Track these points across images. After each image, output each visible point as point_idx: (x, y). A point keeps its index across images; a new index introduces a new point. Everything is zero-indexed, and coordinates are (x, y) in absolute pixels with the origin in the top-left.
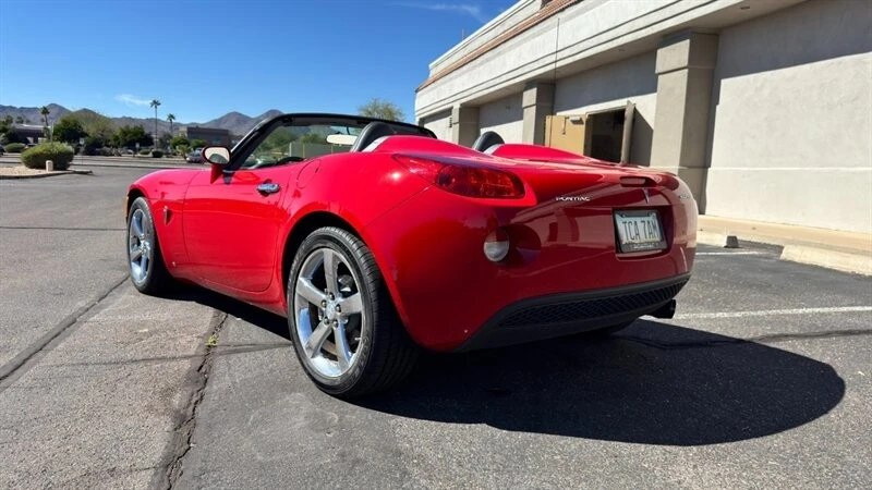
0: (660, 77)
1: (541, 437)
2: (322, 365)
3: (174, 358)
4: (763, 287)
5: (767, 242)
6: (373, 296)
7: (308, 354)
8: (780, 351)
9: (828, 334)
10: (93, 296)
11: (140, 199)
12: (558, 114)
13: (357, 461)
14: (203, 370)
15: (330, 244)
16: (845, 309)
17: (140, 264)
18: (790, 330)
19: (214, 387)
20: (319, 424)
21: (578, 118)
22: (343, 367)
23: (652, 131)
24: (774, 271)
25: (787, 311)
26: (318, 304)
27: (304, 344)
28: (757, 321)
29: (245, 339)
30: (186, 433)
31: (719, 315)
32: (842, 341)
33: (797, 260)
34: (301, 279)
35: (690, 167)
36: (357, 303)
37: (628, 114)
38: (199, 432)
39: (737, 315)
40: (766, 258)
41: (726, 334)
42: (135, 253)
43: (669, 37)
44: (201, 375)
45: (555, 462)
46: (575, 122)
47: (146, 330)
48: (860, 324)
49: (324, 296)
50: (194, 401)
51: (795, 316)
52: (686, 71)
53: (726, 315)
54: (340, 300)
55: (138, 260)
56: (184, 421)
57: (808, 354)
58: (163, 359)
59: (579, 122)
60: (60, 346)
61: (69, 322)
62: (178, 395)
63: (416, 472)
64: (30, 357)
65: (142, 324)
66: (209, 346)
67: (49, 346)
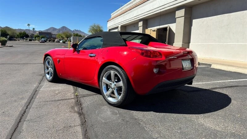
0: (177, 19)
1: (168, 114)
2: (110, 99)
3: (69, 99)
4: (208, 75)
5: (207, 63)
6: (126, 82)
7: (107, 97)
8: (216, 92)
9: (226, 87)
10: (37, 83)
11: (49, 57)
12: (148, 29)
13: (127, 121)
14: (79, 101)
15: (113, 69)
16: (229, 81)
17: (49, 75)
18: (217, 86)
19: (84, 105)
20: (114, 113)
21: (154, 30)
22: (117, 100)
23: (175, 34)
24: (210, 71)
25: (215, 82)
26: (109, 84)
27: (105, 94)
28: (209, 85)
29: (84, 93)
30: (83, 117)
31: (199, 83)
32: (230, 89)
33: (215, 68)
34: (104, 78)
35: (185, 43)
36: (121, 84)
37: (168, 29)
38: (86, 116)
39: (204, 83)
40: (207, 68)
41: (202, 88)
42: (47, 71)
43: (179, 8)
44: (78, 103)
45: (172, 120)
46: (153, 31)
47: (57, 92)
48: (233, 84)
49: (111, 82)
50: (80, 109)
51: (218, 83)
52: (184, 17)
53: (201, 83)
54: (115, 83)
55: (48, 73)
56: (81, 114)
57: (223, 92)
58: (66, 99)
59: (154, 31)
60: (37, 97)
61: (35, 91)
62: (76, 108)
63: (142, 123)
64: (31, 100)
65: (55, 91)
66: (76, 95)
67: (34, 97)
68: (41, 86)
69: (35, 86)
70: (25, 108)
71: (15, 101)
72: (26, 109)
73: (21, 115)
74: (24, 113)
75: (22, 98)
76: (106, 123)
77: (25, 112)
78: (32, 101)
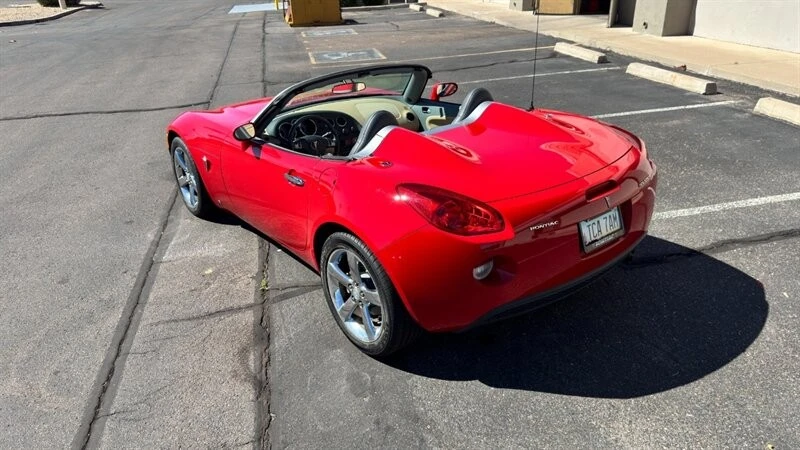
2: (356, 329)
3: (240, 309)
5: (746, 82)
7: (343, 319)
8: (724, 265)
9: (769, 238)
10: (157, 224)
11: (177, 138)
13: (388, 429)
14: (264, 322)
16: (795, 196)
17: (189, 191)
18: (739, 232)
19: (278, 344)
20: (358, 388)
22: (370, 338)
25: (742, 204)
26: (346, 285)
27: (338, 310)
29: (289, 280)
30: (265, 402)
31: (680, 212)
33: (769, 113)
34: (330, 264)
36: (376, 297)
38: (274, 398)
39: (697, 211)
41: (681, 243)
42: (182, 181)
44: (263, 334)
47: (210, 271)
49: (350, 281)
50: (264, 363)
51: (746, 210)
53: (686, 212)
54: (364, 288)
55: (187, 186)
56: (262, 386)
57: (747, 270)
58: (231, 310)
60: (151, 298)
61: (148, 262)
62: (252, 357)
63: (430, 438)
64: (131, 316)
65: (205, 262)
66: (263, 290)
67: (142, 299)
68: (168, 241)
69: (151, 236)
70: (113, 354)
71: (90, 318)
72: (117, 355)
73: (100, 388)
74: (108, 379)
75: (109, 305)
76: (325, 436)
77: (112, 371)
78: (135, 318)
